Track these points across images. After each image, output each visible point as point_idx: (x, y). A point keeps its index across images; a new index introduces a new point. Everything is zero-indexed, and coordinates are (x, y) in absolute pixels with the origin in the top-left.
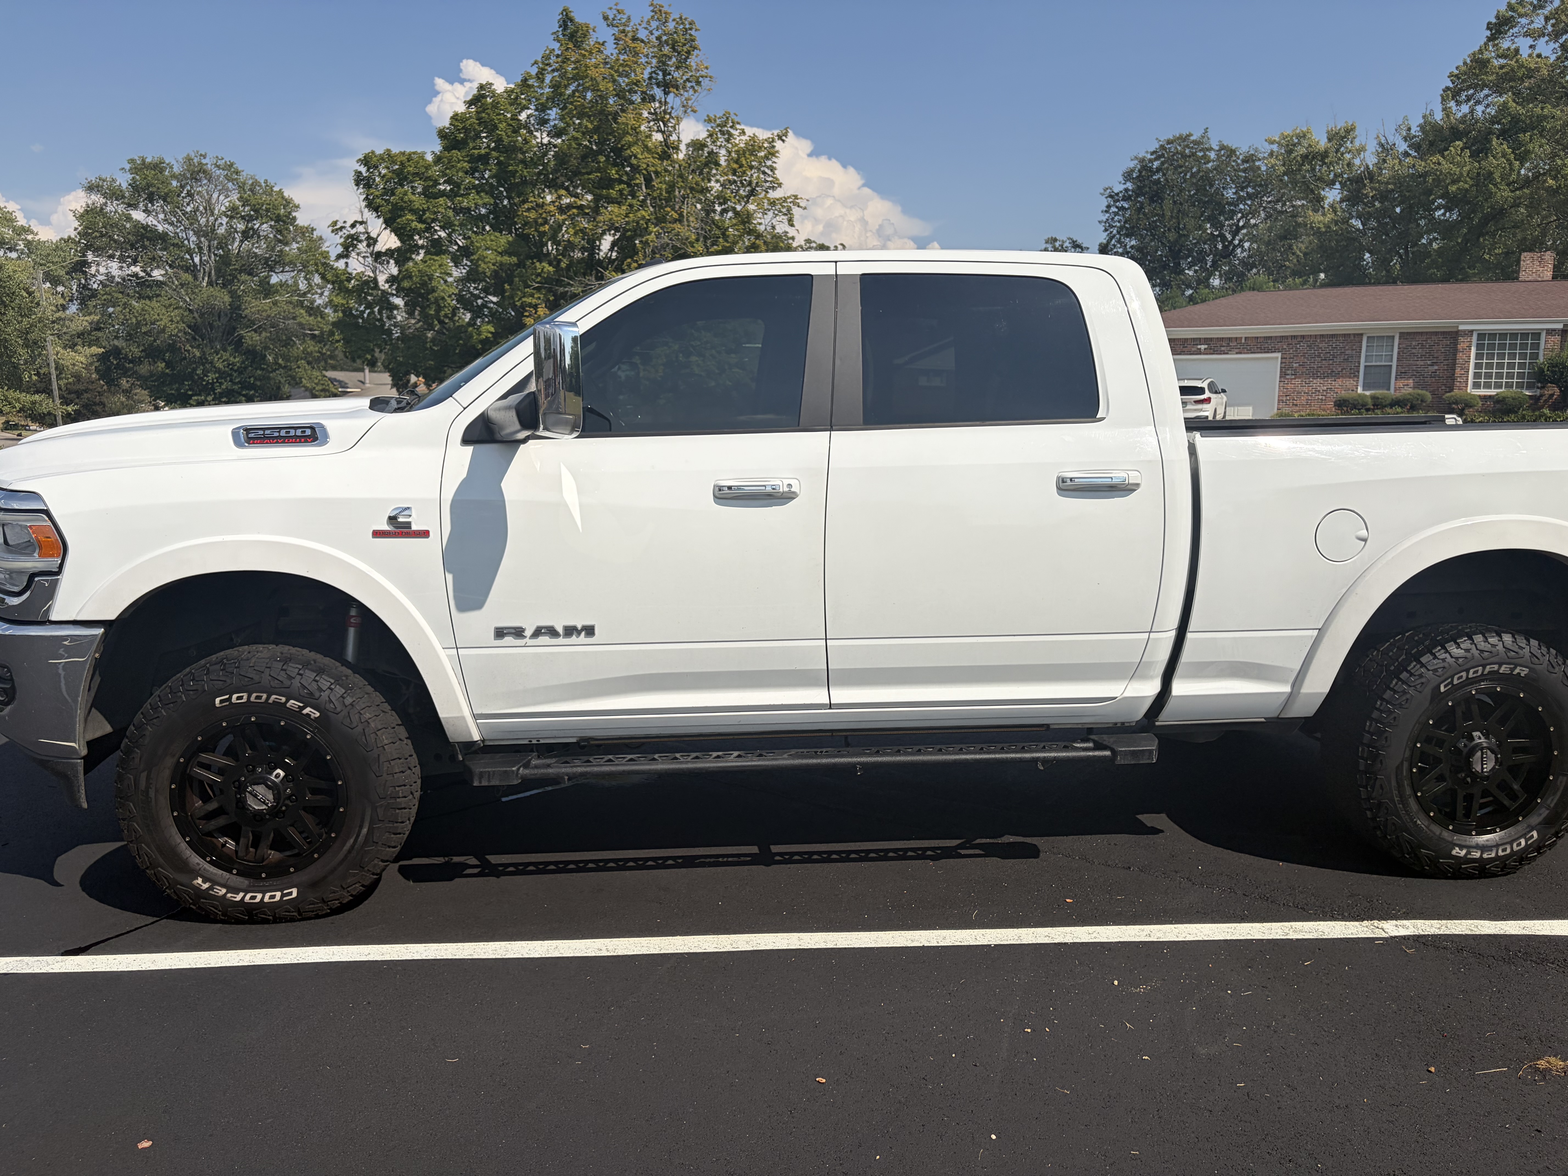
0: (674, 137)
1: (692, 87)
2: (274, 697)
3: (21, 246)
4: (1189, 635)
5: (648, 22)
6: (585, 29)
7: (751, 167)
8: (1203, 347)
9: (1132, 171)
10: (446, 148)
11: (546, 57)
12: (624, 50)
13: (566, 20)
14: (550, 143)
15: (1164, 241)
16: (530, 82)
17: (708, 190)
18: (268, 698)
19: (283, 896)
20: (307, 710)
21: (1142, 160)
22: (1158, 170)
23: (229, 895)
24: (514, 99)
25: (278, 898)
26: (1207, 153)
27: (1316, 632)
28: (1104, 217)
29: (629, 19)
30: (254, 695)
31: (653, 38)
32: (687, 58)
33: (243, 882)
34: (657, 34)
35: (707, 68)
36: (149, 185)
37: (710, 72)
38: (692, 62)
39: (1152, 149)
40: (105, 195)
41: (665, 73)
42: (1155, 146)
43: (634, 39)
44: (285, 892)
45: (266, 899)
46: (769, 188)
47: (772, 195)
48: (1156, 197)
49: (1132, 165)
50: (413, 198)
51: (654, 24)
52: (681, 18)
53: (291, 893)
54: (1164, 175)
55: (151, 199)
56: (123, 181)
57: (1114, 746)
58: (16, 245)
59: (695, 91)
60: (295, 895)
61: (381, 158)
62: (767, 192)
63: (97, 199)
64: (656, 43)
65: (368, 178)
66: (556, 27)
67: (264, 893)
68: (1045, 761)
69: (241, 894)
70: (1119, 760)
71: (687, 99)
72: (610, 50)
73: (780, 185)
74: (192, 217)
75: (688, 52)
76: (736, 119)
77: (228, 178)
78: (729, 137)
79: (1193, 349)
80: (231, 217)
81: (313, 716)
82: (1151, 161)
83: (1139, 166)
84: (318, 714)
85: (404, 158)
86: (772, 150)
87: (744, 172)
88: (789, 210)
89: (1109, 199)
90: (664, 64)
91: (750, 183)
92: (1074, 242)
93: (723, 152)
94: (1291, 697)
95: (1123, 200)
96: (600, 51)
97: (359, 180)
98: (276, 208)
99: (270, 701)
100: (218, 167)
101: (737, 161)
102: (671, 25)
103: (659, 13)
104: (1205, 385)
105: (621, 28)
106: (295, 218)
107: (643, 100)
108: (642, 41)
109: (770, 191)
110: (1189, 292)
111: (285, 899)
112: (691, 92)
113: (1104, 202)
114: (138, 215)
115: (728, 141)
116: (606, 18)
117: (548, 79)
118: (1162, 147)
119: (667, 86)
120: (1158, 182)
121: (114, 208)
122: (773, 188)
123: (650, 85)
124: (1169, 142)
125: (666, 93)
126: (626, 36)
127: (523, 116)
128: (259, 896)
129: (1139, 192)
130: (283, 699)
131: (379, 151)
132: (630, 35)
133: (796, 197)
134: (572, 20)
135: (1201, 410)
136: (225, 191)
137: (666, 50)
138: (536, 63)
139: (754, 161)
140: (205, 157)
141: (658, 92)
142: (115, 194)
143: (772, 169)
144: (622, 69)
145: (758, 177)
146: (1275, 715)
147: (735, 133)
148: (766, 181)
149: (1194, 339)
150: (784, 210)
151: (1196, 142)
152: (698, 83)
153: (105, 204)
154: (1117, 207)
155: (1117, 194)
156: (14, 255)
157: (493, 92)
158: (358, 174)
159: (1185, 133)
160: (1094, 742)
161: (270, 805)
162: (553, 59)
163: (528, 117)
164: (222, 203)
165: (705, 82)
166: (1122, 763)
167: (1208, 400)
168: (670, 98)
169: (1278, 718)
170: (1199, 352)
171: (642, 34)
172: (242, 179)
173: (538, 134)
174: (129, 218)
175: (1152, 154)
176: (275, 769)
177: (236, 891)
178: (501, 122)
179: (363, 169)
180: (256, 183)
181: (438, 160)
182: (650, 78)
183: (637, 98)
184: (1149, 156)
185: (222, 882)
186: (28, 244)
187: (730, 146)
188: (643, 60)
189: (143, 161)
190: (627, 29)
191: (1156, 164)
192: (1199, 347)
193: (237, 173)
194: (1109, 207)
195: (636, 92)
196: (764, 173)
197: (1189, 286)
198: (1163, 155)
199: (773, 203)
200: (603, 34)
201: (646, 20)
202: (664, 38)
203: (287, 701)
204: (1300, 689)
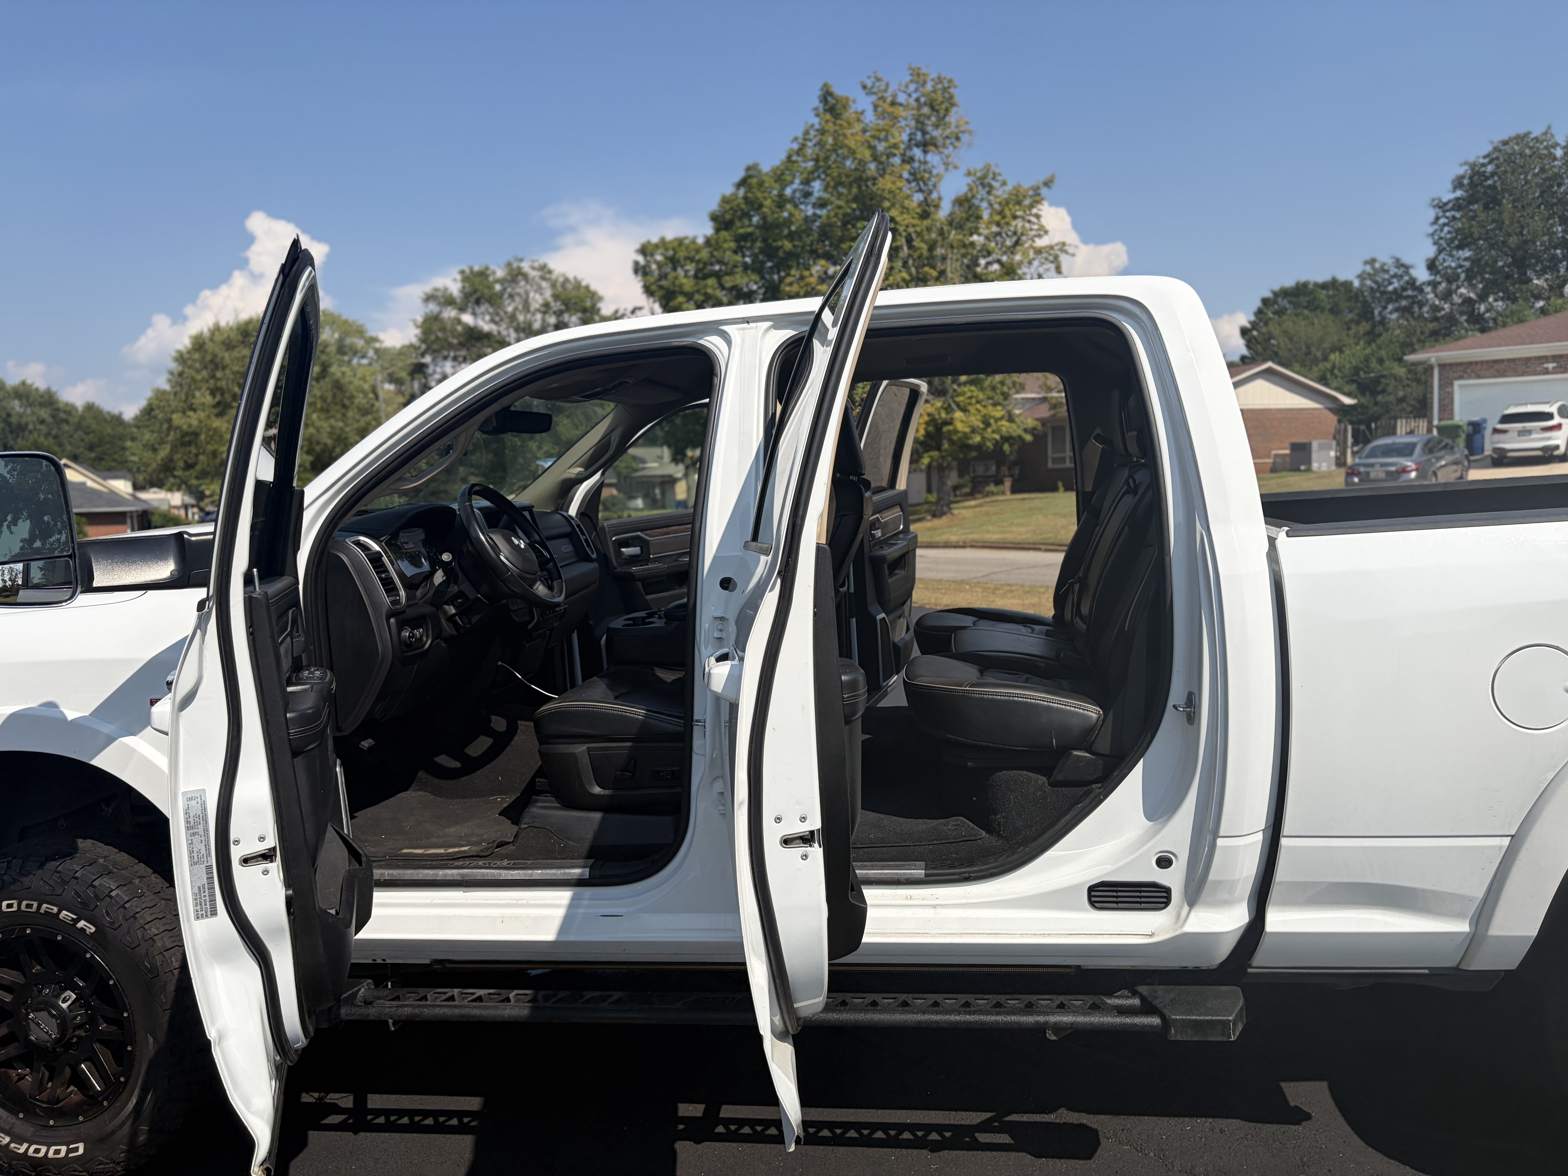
0: (934, 195)
1: (952, 144)
2: (45, 906)
3: (371, 353)
4: (1284, 841)
5: (907, 86)
6: (844, 101)
7: (1015, 217)
8: (1551, 366)
9: (1463, 177)
10: (718, 230)
11: (807, 133)
12: (882, 115)
13: (826, 95)
14: (814, 214)
15: (1505, 249)
16: (794, 158)
17: (972, 244)
18: (39, 907)
19: (69, 1151)
20: (82, 924)
21: (1473, 166)
22: (1493, 174)
23: (13, 1145)
24: (780, 176)
25: (63, 1154)
26: (1552, 150)
27: (1506, 841)
28: (1431, 230)
29: (887, 85)
30: (24, 903)
31: (912, 101)
32: (945, 116)
33: (27, 1129)
34: (915, 96)
35: (967, 123)
36: (475, 291)
37: (969, 127)
38: (952, 118)
39: (1485, 152)
40: (439, 304)
41: (924, 133)
42: (1487, 149)
43: (893, 104)
44: (71, 1146)
45: (51, 1154)
46: (1035, 236)
47: (1040, 243)
48: (1492, 201)
49: (1461, 171)
50: (685, 281)
51: (912, 87)
52: (939, 78)
53: (76, 1149)
54: (1500, 178)
55: (478, 302)
56: (455, 288)
57: (1166, 1012)
58: (367, 352)
59: (955, 147)
60: (81, 1151)
61: (657, 246)
62: (1034, 241)
63: (433, 307)
64: (914, 104)
65: (644, 267)
66: (816, 103)
67: (49, 1147)
68: (1057, 1028)
69: (25, 1145)
70: (1174, 1034)
71: (948, 157)
72: (870, 117)
73: (1046, 232)
74: (513, 317)
75: (947, 110)
76: (997, 171)
77: (543, 278)
78: (990, 189)
79: (1539, 369)
80: (544, 313)
81: (88, 931)
82: (1483, 165)
83: (1469, 172)
84: (93, 929)
85: (676, 244)
86: (1037, 198)
87: (1008, 224)
88: (1056, 257)
89: (1438, 210)
90: (923, 123)
91: (1015, 233)
92: (1398, 260)
93: (984, 205)
94: (1475, 940)
95: (1452, 209)
96: (859, 120)
97: (638, 269)
98: (582, 300)
99: (42, 911)
100: (533, 268)
101: (1001, 213)
102: (929, 87)
103: (918, 76)
104: (1553, 409)
105: (880, 95)
106: (599, 310)
107: (903, 161)
108: (901, 105)
109: (1037, 240)
110: (1540, 304)
111: (71, 1155)
112: (951, 148)
113: (1431, 214)
114: (467, 318)
115: (989, 193)
116: (864, 87)
117: (809, 152)
118: (1496, 149)
119: (926, 145)
120: (1493, 187)
121: (450, 313)
122: (1040, 236)
123: (909, 147)
124: (1505, 143)
125: (925, 152)
126: (884, 101)
127: (788, 191)
128: (44, 1149)
129: (1471, 200)
130: (55, 910)
131: (655, 240)
132: (889, 100)
133: (1064, 244)
134: (831, 94)
135: (1549, 438)
136: (540, 290)
137: (926, 110)
138: (796, 139)
139: (1019, 210)
140: (521, 260)
141: (917, 153)
142: (449, 301)
143: (1038, 216)
144: (881, 134)
145: (1023, 227)
146: (1452, 963)
147: (996, 184)
148: (1031, 230)
149: (1539, 358)
150: (1051, 258)
151: (1536, 139)
152: (958, 138)
153: (440, 312)
154: (1447, 218)
155: (1446, 204)
156: (365, 361)
157: (760, 172)
158: (636, 263)
159: (1522, 131)
160: (1143, 998)
161: (53, 1036)
162: (812, 133)
163: (794, 191)
164: (536, 301)
165: (965, 138)
166: (1179, 1038)
167: (1559, 427)
168: (929, 157)
169: (1457, 968)
170: (1546, 372)
171: (902, 98)
172: (554, 277)
173: (802, 207)
174: (459, 321)
175: (1485, 157)
176: (65, 990)
177: (20, 1140)
178: (765, 198)
179: (641, 259)
180: (567, 280)
181: (708, 242)
182: (910, 140)
183: (897, 160)
184: (1482, 161)
185: (7, 1127)
186: (377, 351)
187: (991, 198)
188: (903, 123)
189: (471, 269)
190: (885, 95)
191: (1490, 168)
192: (1546, 365)
193: (550, 272)
194: (1437, 219)
195: (895, 155)
196: (1029, 221)
197: (1538, 297)
198: (1497, 158)
199: (1039, 251)
200: (863, 103)
201: (904, 84)
202: (923, 100)
203: (59, 912)
204: (1487, 928)
